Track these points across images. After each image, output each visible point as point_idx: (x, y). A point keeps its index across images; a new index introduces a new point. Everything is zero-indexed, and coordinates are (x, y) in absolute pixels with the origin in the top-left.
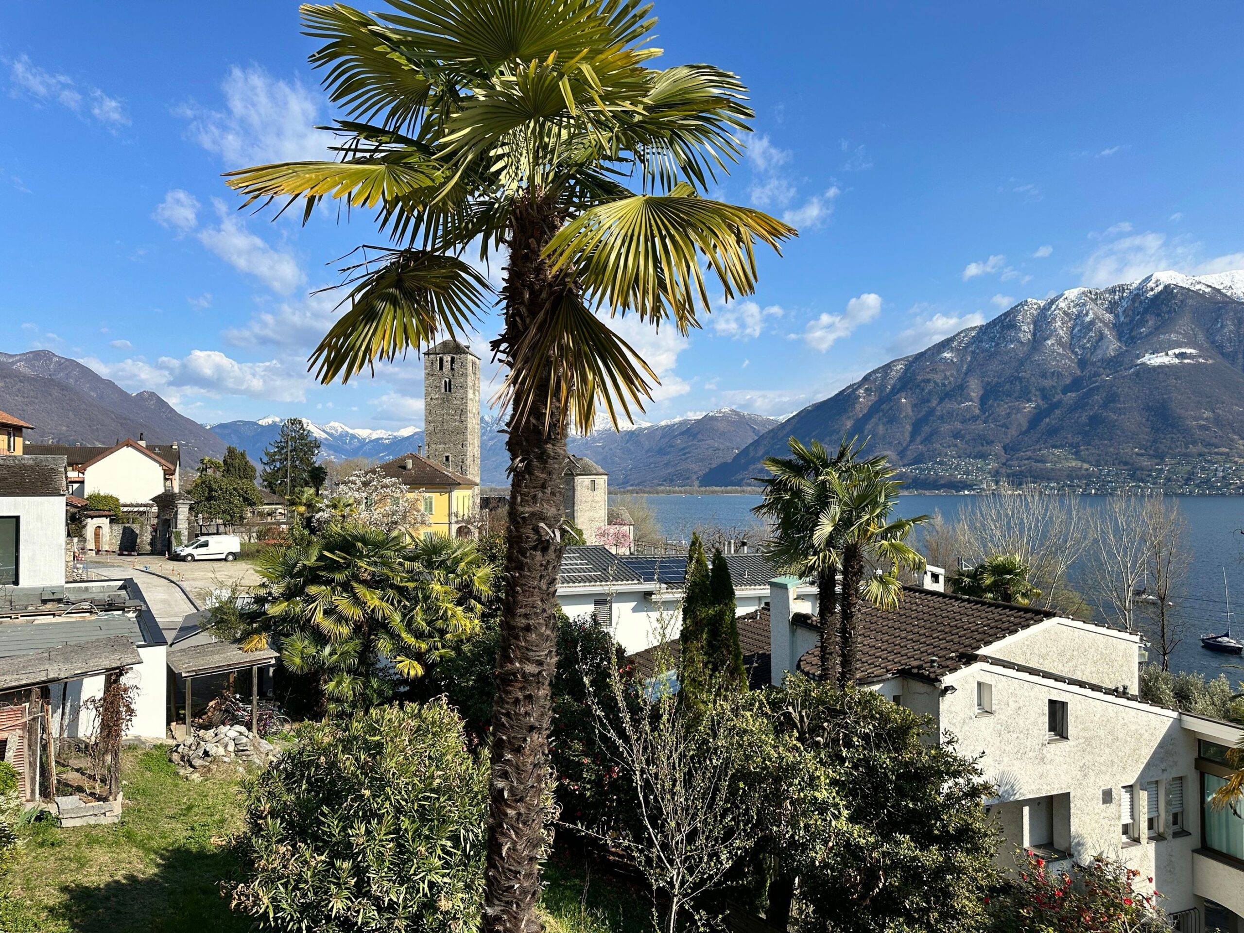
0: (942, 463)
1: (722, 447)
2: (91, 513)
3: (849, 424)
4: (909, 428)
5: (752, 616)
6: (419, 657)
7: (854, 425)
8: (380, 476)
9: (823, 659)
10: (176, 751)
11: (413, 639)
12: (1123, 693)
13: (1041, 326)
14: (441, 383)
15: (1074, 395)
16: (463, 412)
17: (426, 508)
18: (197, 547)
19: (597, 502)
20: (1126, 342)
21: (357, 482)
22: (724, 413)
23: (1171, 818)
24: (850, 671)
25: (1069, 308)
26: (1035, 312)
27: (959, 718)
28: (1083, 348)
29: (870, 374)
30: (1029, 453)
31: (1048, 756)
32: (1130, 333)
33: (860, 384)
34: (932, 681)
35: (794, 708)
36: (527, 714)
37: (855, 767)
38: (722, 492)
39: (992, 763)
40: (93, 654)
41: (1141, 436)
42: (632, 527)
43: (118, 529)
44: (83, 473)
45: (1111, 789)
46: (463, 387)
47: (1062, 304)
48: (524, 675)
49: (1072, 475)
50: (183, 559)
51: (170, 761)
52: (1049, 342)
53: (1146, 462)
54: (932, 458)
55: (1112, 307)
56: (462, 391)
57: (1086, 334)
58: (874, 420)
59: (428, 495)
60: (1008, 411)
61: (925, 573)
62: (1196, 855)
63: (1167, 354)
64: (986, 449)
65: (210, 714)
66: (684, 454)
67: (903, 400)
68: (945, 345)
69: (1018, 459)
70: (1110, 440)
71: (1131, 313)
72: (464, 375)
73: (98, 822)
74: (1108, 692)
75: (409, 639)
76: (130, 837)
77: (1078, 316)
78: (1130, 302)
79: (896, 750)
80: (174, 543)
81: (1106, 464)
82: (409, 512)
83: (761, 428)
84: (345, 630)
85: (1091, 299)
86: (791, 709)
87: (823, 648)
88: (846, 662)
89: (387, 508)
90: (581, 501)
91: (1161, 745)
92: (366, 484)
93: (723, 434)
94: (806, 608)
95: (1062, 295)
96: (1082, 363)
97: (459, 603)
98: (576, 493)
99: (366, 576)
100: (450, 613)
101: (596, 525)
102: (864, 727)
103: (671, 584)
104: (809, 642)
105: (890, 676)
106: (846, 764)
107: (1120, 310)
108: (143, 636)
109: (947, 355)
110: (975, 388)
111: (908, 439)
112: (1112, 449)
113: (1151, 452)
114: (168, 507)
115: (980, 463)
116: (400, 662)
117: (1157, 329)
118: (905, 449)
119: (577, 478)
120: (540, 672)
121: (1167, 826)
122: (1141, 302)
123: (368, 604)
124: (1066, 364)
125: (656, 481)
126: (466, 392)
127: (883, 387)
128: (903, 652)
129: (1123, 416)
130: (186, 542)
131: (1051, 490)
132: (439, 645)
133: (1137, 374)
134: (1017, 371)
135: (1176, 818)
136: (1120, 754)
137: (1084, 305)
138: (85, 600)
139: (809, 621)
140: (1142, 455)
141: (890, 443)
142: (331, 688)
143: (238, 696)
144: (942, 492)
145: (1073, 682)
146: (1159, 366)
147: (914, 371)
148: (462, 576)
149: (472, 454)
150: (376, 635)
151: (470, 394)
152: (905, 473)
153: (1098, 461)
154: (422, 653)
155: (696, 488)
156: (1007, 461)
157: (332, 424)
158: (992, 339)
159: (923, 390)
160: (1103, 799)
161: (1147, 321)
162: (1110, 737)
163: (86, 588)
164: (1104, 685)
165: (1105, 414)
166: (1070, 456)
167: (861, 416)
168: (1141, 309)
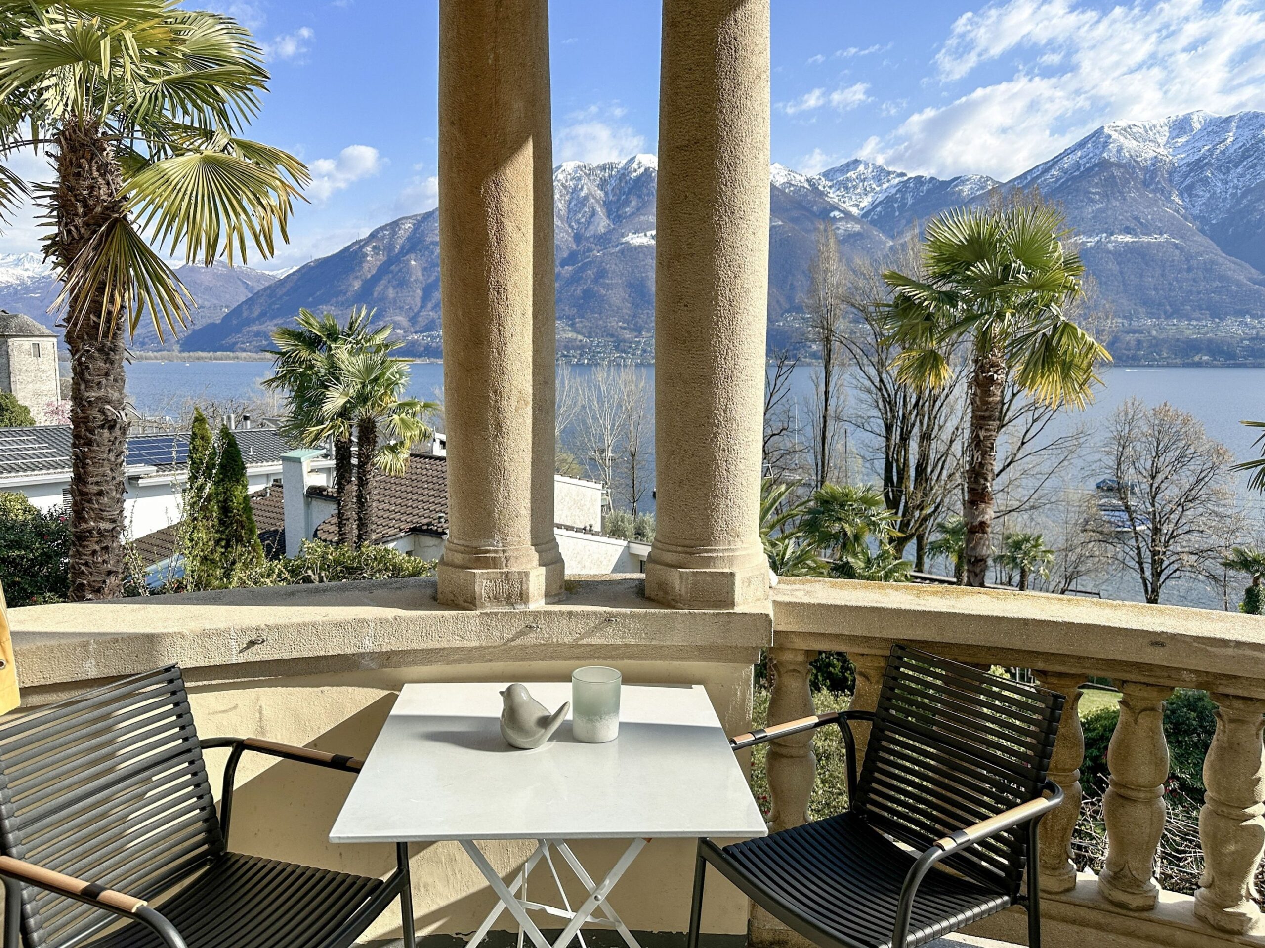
1: (207, 304)
3: (357, 285)
4: (419, 293)
5: (262, 494)
7: (363, 286)
9: (340, 525)
12: (587, 530)
15: (570, 268)
19: (44, 371)
20: (614, 220)
24: (366, 533)
25: (567, 181)
28: (578, 222)
29: (377, 231)
32: (617, 212)
33: (367, 241)
34: (440, 534)
35: (313, 571)
36: (104, 561)
38: (211, 358)
41: (624, 311)
48: (99, 531)
49: (568, 346)
53: (627, 335)
55: (603, 185)
57: (581, 209)
58: (383, 282)
61: (435, 441)
63: (646, 235)
67: (413, 263)
70: (600, 314)
71: (618, 192)
74: (577, 530)
77: (575, 190)
78: (618, 181)
81: (596, 336)
83: (255, 284)
85: (585, 174)
86: (310, 572)
87: (340, 515)
88: (362, 524)
90: (20, 370)
93: (208, 289)
94: (320, 480)
96: (577, 238)
98: (12, 360)
101: (45, 400)
103: (163, 465)
104: (325, 512)
105: (402, 534)
107: (609, 188)
111: (419, 305)
112: (601, 322)
113: (632, 326)
117: (638, 210)
118: (417, 315)
119: (11, 341)
120: (114, 528)
122: (626, 182)
124: (563, 237)
127: (390, 248)
128: (414, 513)
129: (610, 292)
133: (622, 252)
137: (579, 179)
139: (325, 493)
140: (625, 328)
141: (401, 308)
146: (640, 246)
147: (423, 231)
152: (417, 340)
153: (590, 333)
155: (176, 353)
159: (433, 253)
161: (631, 202)
162: (579, 565)
164: (576, 526)
165: (596, 288)
166: (567, 328)
167: (369, 276)
168: (626, 190)
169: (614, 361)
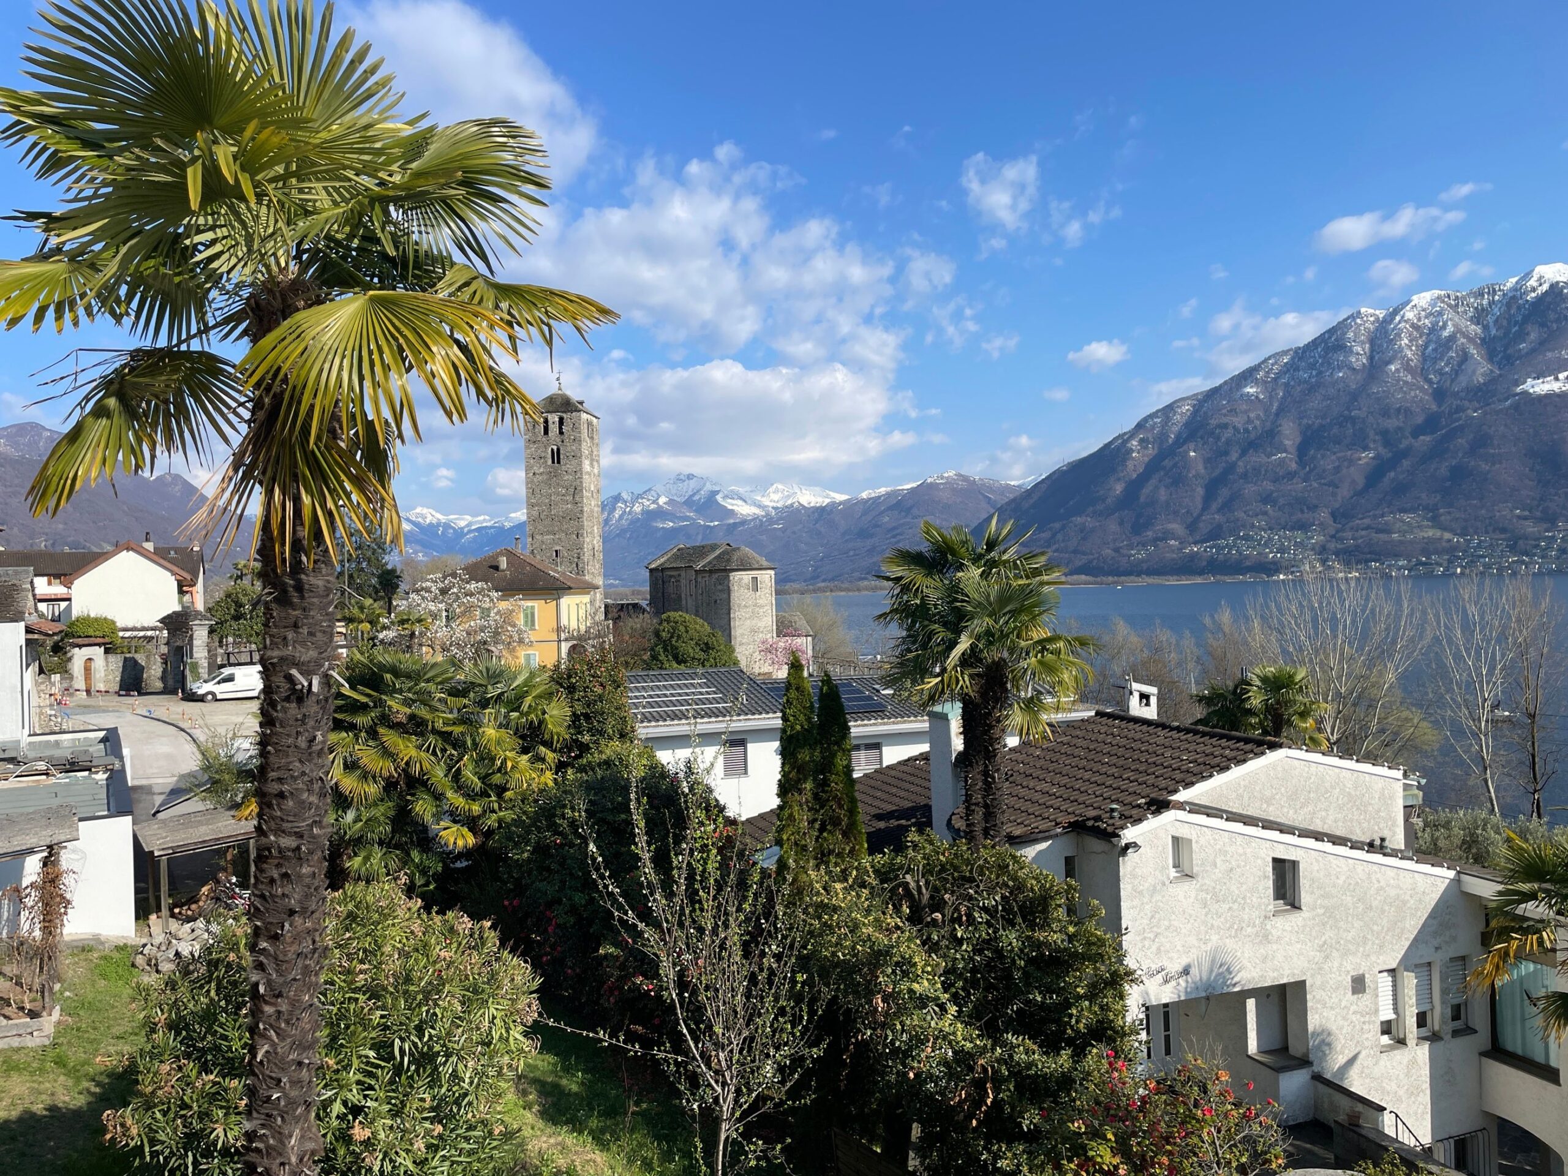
0: (1246, 538)
2: (79, 641)
3: (1119, 488)
4: (1200, 491)
6: (472, 823)
7: (1126, 489)
8: (462, 580)
10: (142, 953)
11: (461, 799)
12: (1380, 848)
13: (1381, 346)
14: (546, 452)
15: (1428, 438)
16: (576, 490)
17: (526, 622)
18: (219, 683)
19: (761, 606)
20: (1499, 363)
21: (433, 589)
22: (947, 478)
23: (1449, 1012)
24: (995, 825)
25: (1419, 319)
26: (1372, 327)
27: (1147, 885)
28: (1440, 372)
29: (1145, 420)
30: (1367, 521)
31: (1274, 932)
32: (1505, 351)
33: (1133, 434)
34: (1110, 836)
35: (912, 876)
37: (978, 951)
39: (1196, 943)
40: (21, 830)
41: (1524, 492)
42: (810, 639)
43: (116, 662)
44: (70, 588)
45: (1363, 975)
46: (577, 456)
47: (1410, 315)
49: (1429, 548)
50: (201, 699)
51: (133, 965)
52: (1393, 368)
53: (1530, 528)
54: (1233, 532)
55: (1479, 316)
56: (574, 462)
57: (1443, 354)
58: (1153, 482)
59: (529, 604)
60: (1337, 464)
61: (1131, 693)
62: (1484, 1060)
63: (1557, 379)
64: (1307, 516)
65: (201, 903)
66: (894, 537)
67: (1192, 454)
68: (1247, 376)
69: (1352, 528)
70: (1481, 499)
71: (1505, 323)
72: (577, 441)
73: (22, 1045)
74: (1355, 846)
75: (459, 801)
76: (60, 1062)
77: (1433, 330)
78: (1504, 307)
79: (1032, 926)
80: (189, 678)
81: (1476, 533)
82: (502, 627)
83: (998, 497)
84: (373, 789)
85: (1450, 306)
87: (968, 797)
89: (472, 623)
90: (739, 606)
91: (1433, 915)
92: (444, 591)
93: (947, 507)
95: (1409, 302)
96: (1439, 394)
97: (525, 751)
98: (732, 595)
99: (401, 718)
100: (509, 764)
101: (761, 637)
102: (988, 899)
105: (1059, 830)
106: (964, 947)
107: (1490, 319)
108: (108, 804)
109: (1250, 390)
110: (1290, 433)
111: (1200, 507)
112: (1483, 512)
113: (1538, 514)
114: (180, 630)
115: (1299, 536)
116: (445, 829)
117: (1541, 344)
118: (1197, 519)
119: (735, 576)
121: (1443, 1022)
122: (1519, 308)
123: (401, 756)
124: (1416, 396)
125: (856, 574)
126: (580, 464)
127: (1163, 436)
128: (1081, 799)
129: (1497, 466)
130: (206, 676)
131: (1399, 569)
132: (496, 806)
133: (1516, 407)
134: (1348, 409)
135: (1457, 1013)
136: (1375, 928)
137: (1440, 313)
138: (41, 759)
140: (1525, 518)
141: (1175, 513)
142: (356, 866)
143: (234, 880)
144: (1248, 578)
145: (1305, 834)
146: (1546, 396)
147: (1205, 413)
148: (528, 714)
149: (590, 547)
150: (413, 795)
151: (586, 466)
152: (1197, 553)
153: (1464, 528)
154: (474, 817)
156: (1338, 531)
157: (419, 510)
158: (1312, 366)
159: (1218, 438)
160: (1353, 987)
161: (1528, 334)
162: (1361, 907)
163: (56, 742)
164: (1354, 838)
165: (1473, 463)
166: (1426, 523)
167: (1135, 476)
168: (1520, 318)
169: (1509, 568)
